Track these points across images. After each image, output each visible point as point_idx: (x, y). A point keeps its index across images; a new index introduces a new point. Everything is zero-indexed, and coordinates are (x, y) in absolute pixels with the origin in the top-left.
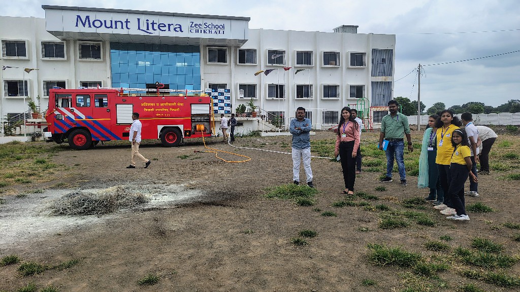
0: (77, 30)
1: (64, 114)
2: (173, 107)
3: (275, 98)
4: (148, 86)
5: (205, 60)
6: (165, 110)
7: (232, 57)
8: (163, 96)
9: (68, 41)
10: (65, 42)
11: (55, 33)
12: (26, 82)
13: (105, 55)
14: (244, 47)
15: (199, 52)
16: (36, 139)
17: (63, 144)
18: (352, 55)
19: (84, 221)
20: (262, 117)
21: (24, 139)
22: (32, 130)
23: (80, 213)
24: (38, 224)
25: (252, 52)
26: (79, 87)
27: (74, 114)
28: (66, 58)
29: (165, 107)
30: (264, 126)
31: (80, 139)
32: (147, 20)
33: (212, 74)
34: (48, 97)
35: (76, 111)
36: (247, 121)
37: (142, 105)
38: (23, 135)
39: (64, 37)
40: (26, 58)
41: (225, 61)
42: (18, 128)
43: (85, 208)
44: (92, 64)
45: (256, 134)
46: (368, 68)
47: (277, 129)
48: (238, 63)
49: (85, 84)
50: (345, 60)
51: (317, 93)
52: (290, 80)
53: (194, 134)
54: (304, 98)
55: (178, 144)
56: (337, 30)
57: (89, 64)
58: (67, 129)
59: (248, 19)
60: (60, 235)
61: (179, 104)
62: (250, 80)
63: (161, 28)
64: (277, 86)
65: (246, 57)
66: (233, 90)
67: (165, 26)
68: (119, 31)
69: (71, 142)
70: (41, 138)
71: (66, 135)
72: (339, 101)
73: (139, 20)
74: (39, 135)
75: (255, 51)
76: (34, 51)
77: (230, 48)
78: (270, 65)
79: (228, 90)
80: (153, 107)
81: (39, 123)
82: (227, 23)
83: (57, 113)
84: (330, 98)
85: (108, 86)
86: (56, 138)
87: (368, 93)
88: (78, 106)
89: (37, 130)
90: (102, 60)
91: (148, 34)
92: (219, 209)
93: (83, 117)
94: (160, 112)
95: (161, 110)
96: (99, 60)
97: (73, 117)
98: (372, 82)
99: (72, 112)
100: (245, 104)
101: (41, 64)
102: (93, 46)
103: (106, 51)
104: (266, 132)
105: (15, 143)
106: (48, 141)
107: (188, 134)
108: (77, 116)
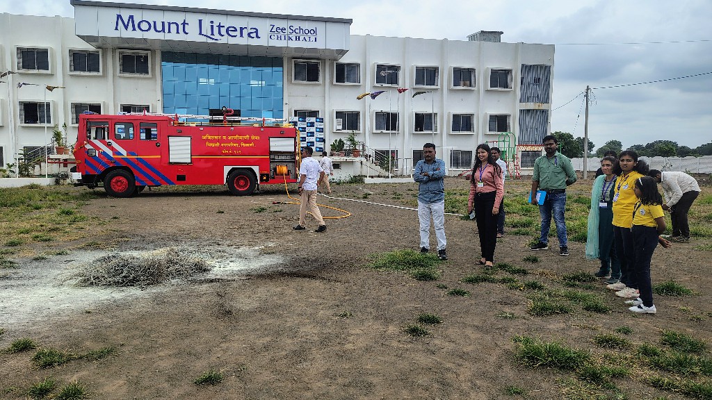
0: (116, 34)
1: (98, 148)
2: (246, 142)
3: (385, 131)
4: (213, 113)
5: (290, 77)
6: (235, 145)
7: (327, 74)
8: (232, 127)
9: (105, 50)
10: (100, 50)
11: (88, 39)
12: (48, 105)
13: (153, 69)
14: (344, 60)
15: (282, 66)
16: (62, 181)
17: (97, 189)
18: (494, 72)
19: (123, 294)
20: (366, 156)
21: (45, 182)
22: (55, 169)
23: (117, 284)
24: (62, 297)
25: (354, 67)
26: (120, 113)
27: (112, 149)
28: (101, 73)
29: (234, 141)
30: (369, 170)
31: (120, 183)
32: (212, 22)
33: (299, 96)
34: (77, 125)
35: (115, 145)
36: (346, 162)
37: (204, 138)
38: (44, 176)
39: (100, 43)
40: (49, 72)
41: (317, 79)
42: (37, 167)
43: (125, 277)
44: (136, 81)
45: (358, 180)
46: (515, 91)
47: (387, 174)
48: (335, 82)
49: (127, 108)
50: (482, 80)
51: (444, 124)
52: (407, 106)
53: (274, 178)
54: (425, 132)
55: (251, 193)
56: (472, 37)
57: (132, 81)
58: (102, 169)
59: (349, 22)
60: (89, 312)
61: (253, 138)
62: (350, 106)
63: (230, 33)
64: (388, 114)
65: (345, 73)
66: (327, 120)
67: (236, 30)
68: (173, 36)
69: (107, 186)
70: (68, 181)
71: (102, 177)
72: (474, 137)
73: (200, 21)
74: (66, 176)
75: (358, 65)
76: (59, 62)
77: (324, 61)
78: (379, 85)
79: (320, 119)
80: (218, 141)
81: (66, 160)
82: (320, 27)
83: (88, 147)
84: (461, 133)
85: (158, 111)
86: (86, 180)
87: (514, 126)
88: (117, 138)
89: (63, 170)
90: (150, 75)
91: (214, 41)
92: (306, 283)
93: (124, 152)
94: (228, 148)
95: (229, 145)
96: (146, 76)
97: (110, 153)
98: (521, 111)
99: (109, 145)
100: (343, 139)
101: (69, 81)
102: (139, 57)
103: (156, 64)
104: (372, 177)
105: (32, 187)
106: (76, 185)
107: (265, 178)
108: (116, 152)
